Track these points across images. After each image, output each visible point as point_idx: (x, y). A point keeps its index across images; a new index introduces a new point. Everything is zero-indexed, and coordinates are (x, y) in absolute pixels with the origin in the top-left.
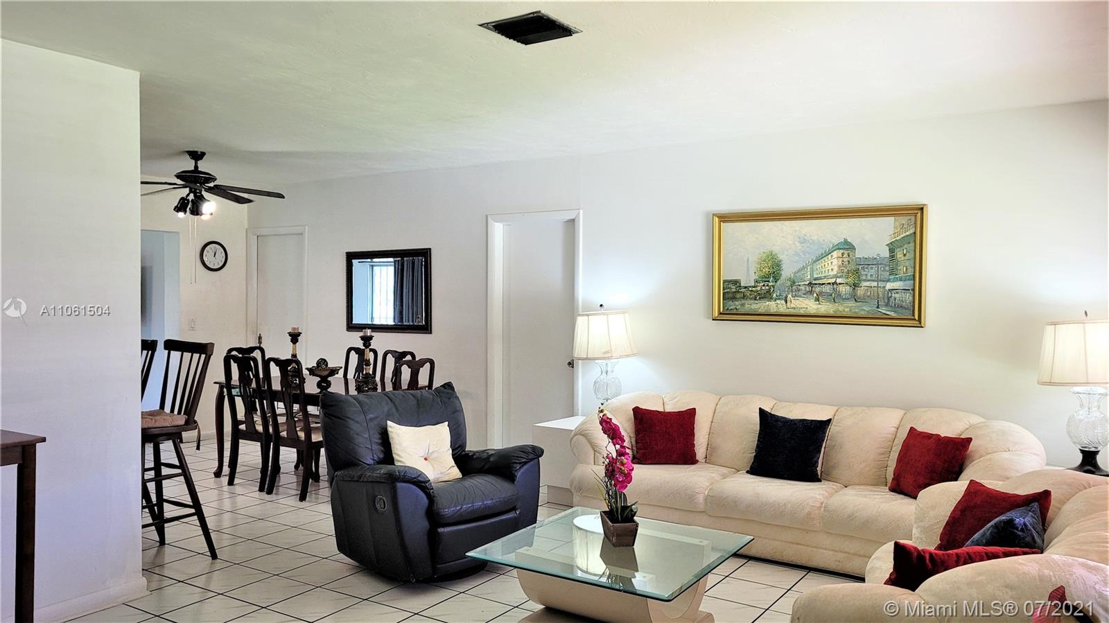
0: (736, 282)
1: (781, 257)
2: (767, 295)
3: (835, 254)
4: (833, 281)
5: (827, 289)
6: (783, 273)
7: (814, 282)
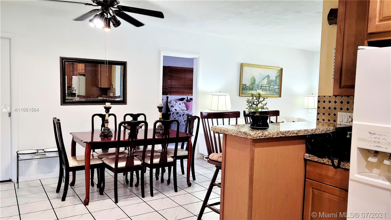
0: (245, 85)
1: (256, 78)
2: (252, 89)
3: (266, 78)
4: (265, 85)
5: (264, 88)
6: (256, 83)
7: (262, 86)
